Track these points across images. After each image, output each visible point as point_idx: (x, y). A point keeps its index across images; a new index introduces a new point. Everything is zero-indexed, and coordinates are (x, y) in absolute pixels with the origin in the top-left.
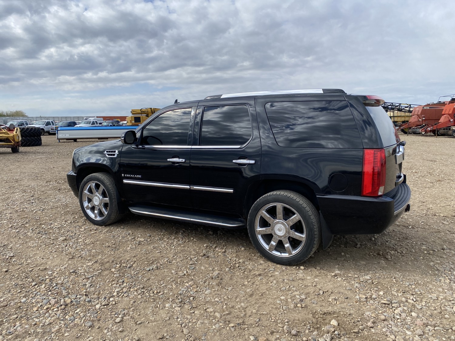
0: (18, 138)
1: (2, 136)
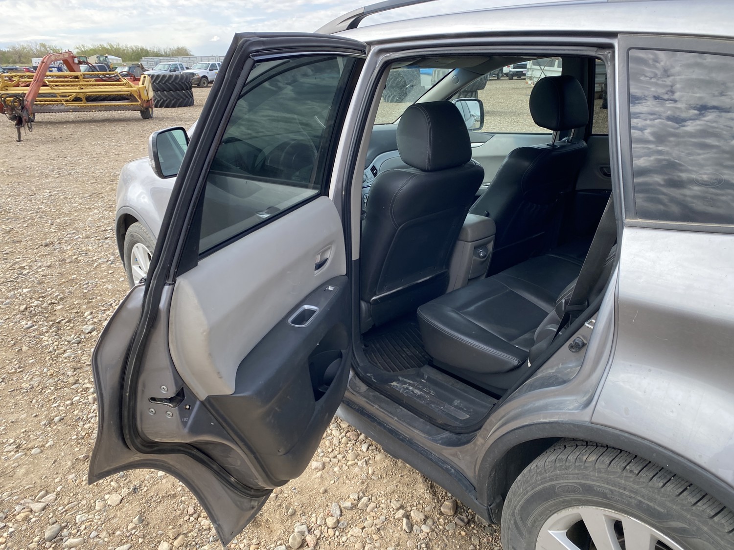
0: (146, 95)
1: (119, 89)
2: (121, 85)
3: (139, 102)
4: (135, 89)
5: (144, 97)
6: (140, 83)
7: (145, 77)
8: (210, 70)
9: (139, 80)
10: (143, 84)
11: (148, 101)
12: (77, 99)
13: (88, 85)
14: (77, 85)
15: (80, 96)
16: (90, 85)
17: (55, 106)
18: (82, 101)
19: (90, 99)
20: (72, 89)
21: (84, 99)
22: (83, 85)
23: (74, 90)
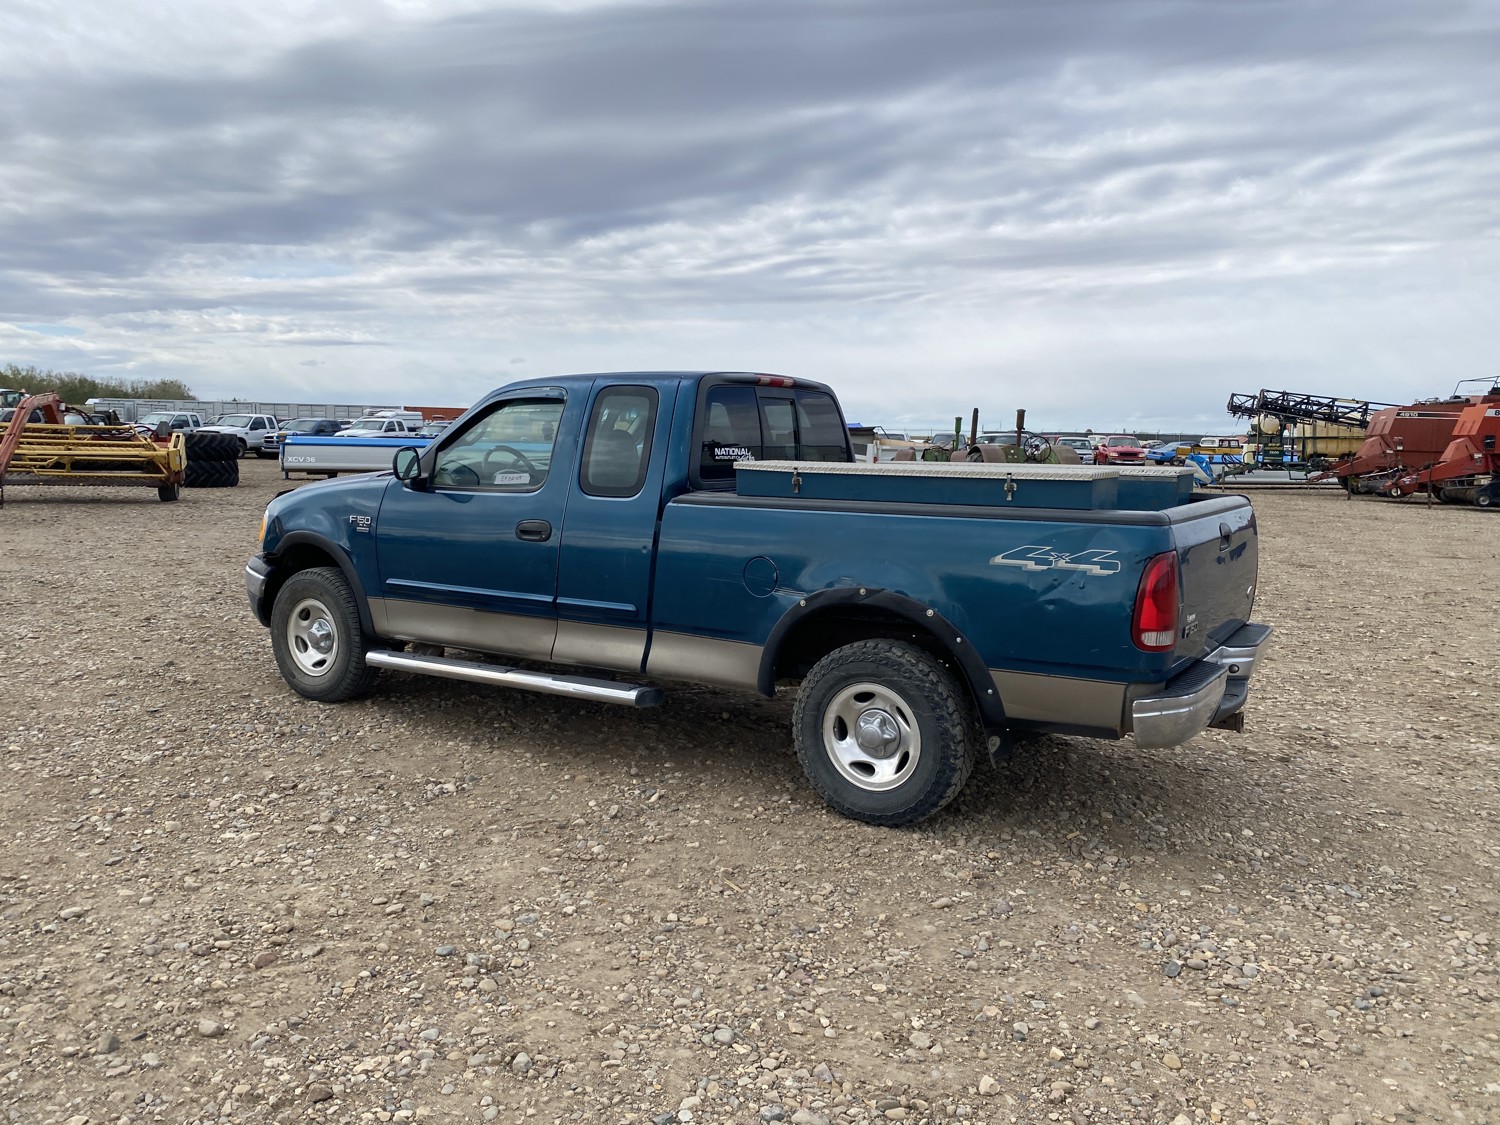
0: (178, 462)
1: (137, 453)
2: (139, 446)
3: (163, 473)
4: (162, 452)
5: (175, 467)
6: (171, 445)
7: (178, 437)
8: (251, 429)
9: (167, 440)
10: (175, 446)
11: (179, 472)
12: (58, 465)
13: (78, 444)
14: (63, 444)
15: (65, 460)
16: (86, 445)
17: (15, 474)
18: (64, 468)
19: (79, 464)
20: (54, 450)
21: (68, 466)
22: (74, 444)
23: (54, 451)
